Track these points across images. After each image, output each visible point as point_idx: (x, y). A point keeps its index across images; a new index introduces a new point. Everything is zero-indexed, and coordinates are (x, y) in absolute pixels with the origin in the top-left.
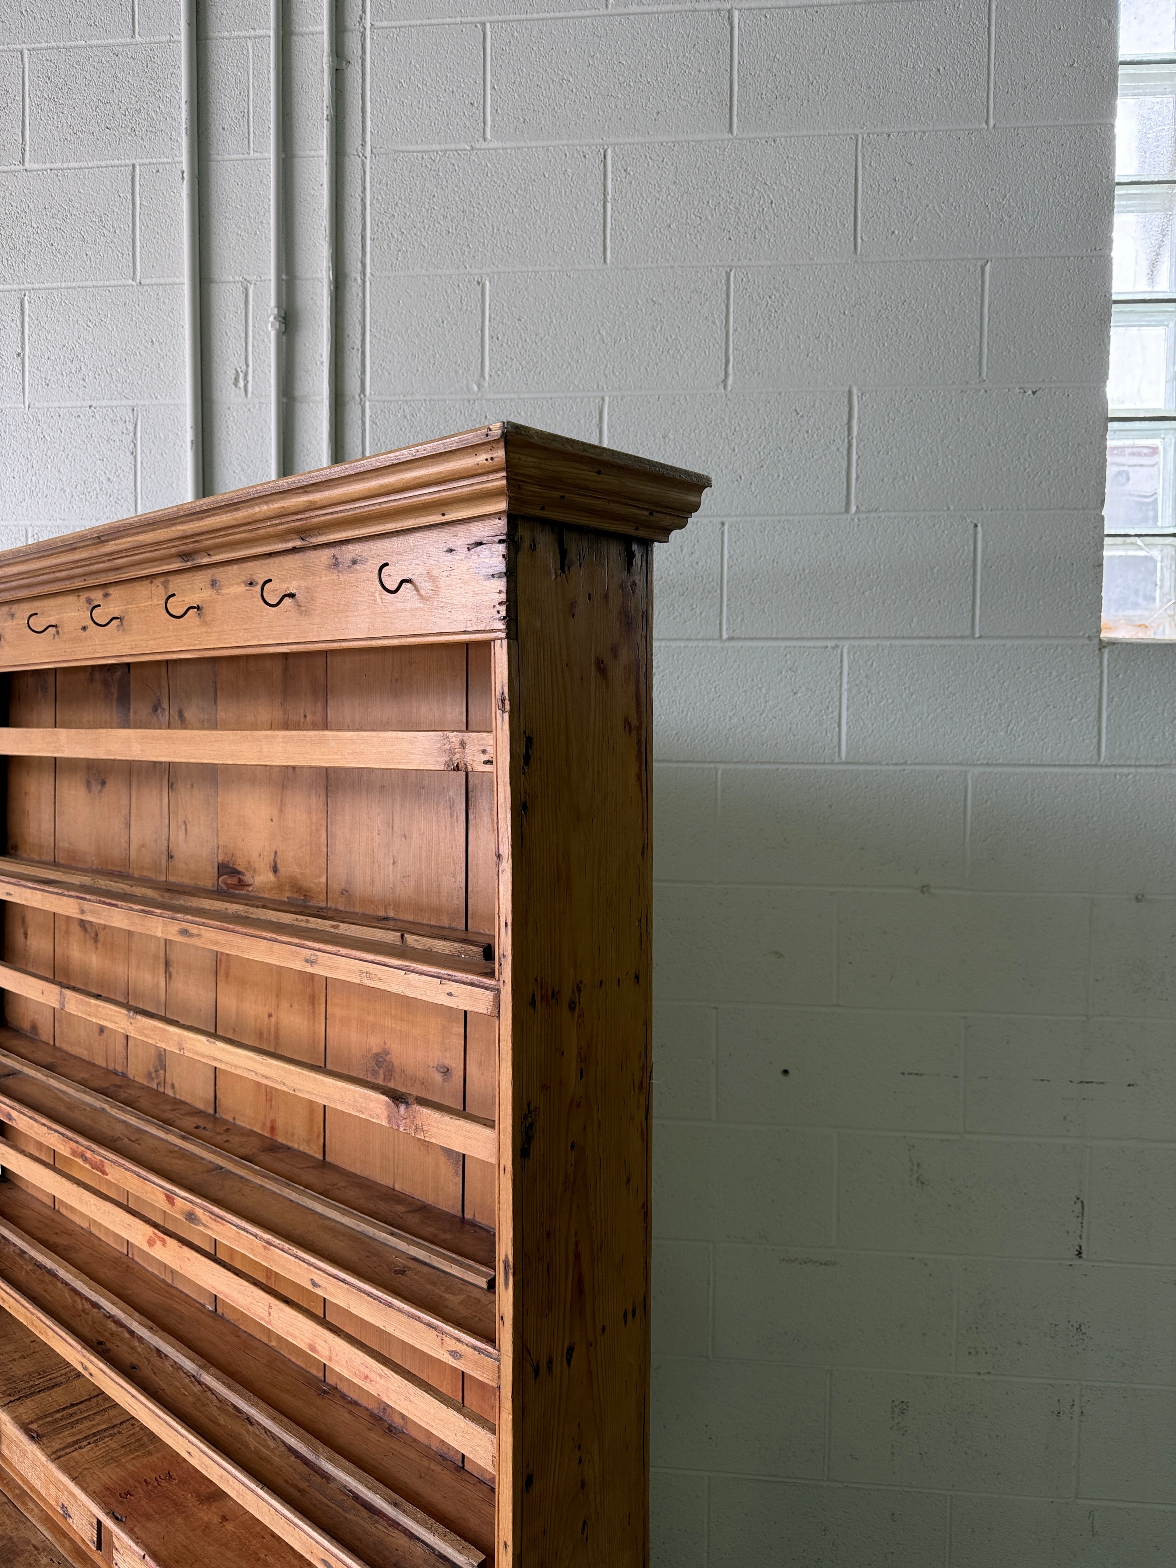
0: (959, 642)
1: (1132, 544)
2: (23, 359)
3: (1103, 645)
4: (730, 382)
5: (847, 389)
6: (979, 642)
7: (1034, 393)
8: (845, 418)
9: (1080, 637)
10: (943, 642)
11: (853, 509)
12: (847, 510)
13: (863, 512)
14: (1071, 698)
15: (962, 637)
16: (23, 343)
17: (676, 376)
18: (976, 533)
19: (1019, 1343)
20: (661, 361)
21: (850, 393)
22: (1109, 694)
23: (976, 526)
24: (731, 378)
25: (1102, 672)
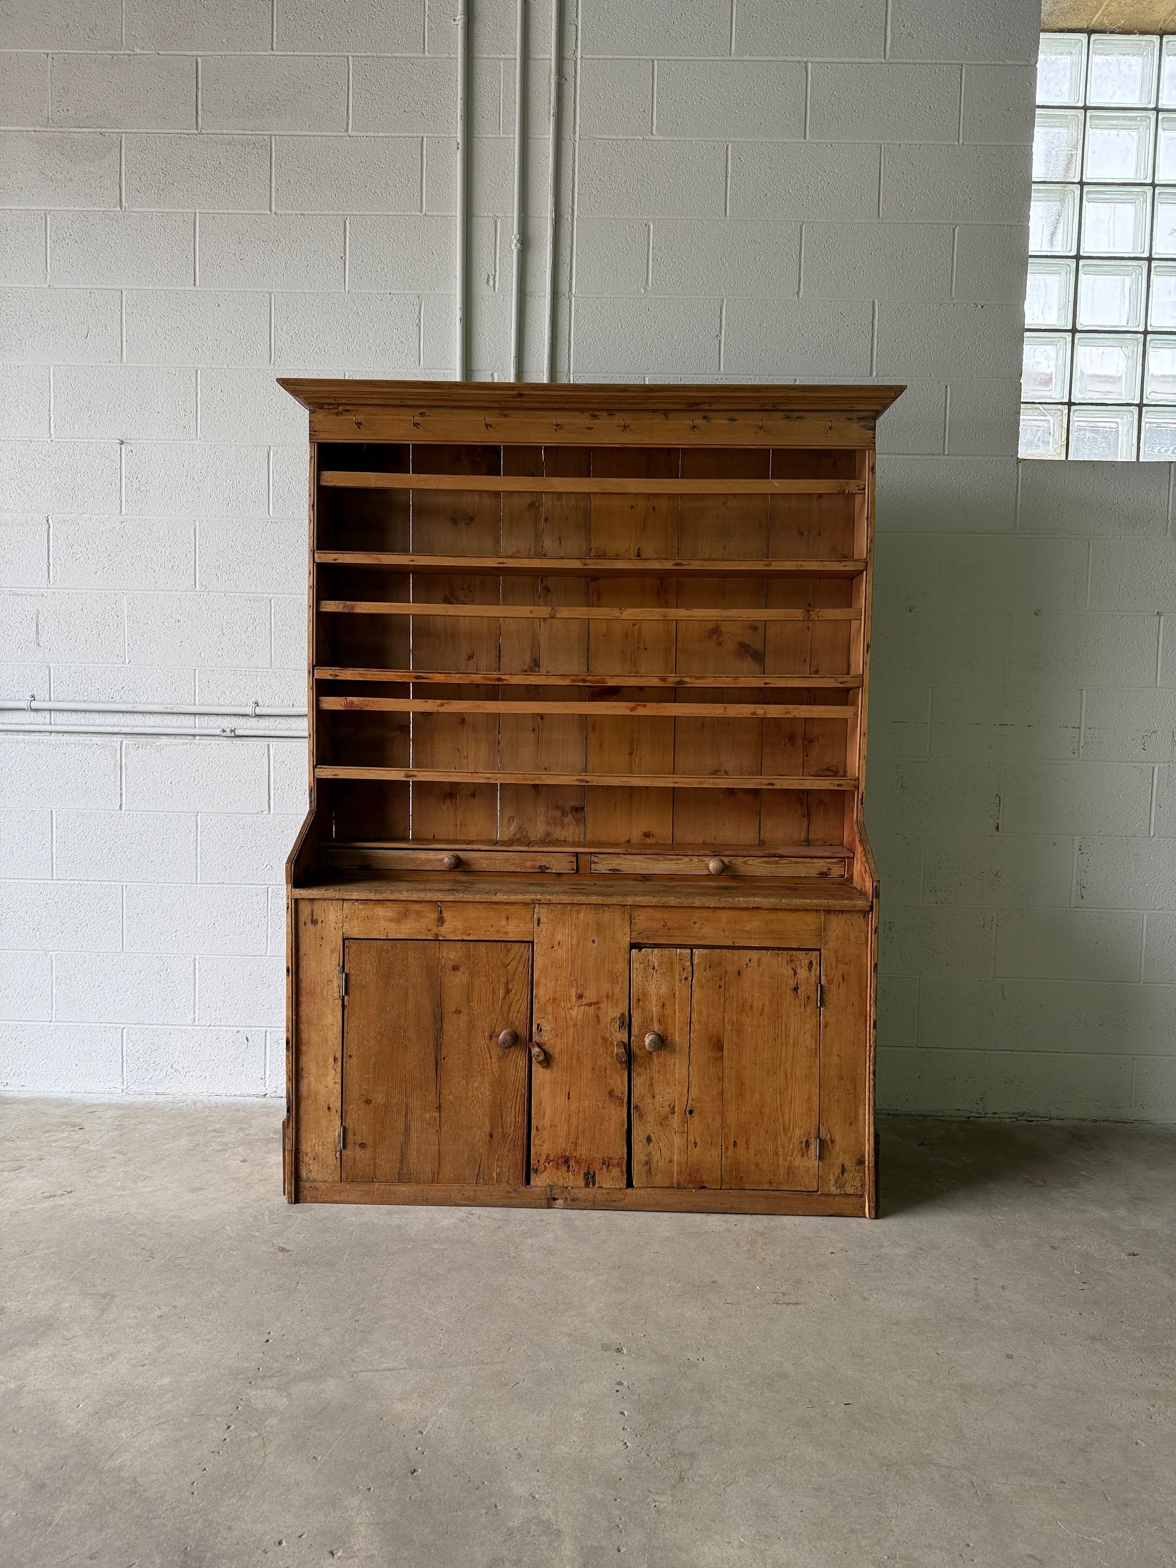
0: (936, 457)
1: (1037, 408)
2: (345, 261)
3: (1019, 461)
4: (801, 294)
5: (872, 300)
6: (947, 457)
7: (982, 307)
8: (870, 318)
9: (1006, 456)
10: (927, 457)
11: (875, 374)
12: (871, 375)
13: (881, 376)
14: (1000, 492)
15: (938, 455)
16: (345, 250)
17: (768, 288)
18: (946, 391)
19: (961, 884)
20: (759, 278)
21: (873, 302)
22: (1021, 491)
23: (947, 387)
24: (802, 290)
25: (1018, 477)
